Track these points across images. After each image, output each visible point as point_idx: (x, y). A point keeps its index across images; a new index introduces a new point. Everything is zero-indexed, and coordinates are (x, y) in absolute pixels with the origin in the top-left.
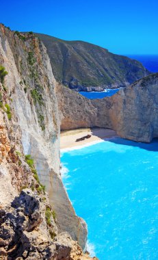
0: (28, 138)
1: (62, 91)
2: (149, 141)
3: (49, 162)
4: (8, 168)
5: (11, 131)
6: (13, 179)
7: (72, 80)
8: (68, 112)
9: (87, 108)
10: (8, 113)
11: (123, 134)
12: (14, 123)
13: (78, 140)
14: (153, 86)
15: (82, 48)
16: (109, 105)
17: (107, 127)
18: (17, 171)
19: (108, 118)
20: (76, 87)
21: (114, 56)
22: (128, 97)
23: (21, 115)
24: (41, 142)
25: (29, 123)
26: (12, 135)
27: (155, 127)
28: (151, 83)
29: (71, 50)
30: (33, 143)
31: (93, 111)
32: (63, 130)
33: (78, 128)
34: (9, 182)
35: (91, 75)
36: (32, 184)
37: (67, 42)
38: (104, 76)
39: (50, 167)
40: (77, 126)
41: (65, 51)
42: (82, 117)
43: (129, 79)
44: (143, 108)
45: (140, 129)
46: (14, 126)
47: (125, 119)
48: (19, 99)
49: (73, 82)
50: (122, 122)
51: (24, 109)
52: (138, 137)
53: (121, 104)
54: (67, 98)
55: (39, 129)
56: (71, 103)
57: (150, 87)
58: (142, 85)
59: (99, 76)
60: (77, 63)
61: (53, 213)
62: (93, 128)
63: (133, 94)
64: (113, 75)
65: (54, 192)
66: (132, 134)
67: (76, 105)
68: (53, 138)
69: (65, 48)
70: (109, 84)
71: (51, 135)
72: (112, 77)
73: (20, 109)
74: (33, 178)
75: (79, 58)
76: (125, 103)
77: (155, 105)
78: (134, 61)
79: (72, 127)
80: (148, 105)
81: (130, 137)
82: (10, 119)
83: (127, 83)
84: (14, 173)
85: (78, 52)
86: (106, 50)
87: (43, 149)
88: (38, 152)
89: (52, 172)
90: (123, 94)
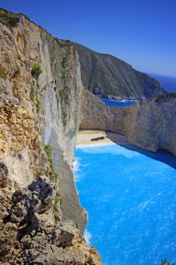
0: (50, 130)
1: (86, 95)
2: (154, 151)
3: (64, 154)
4: (29, 153)
5: (37, 122)
6: (31, 164)
7: (96, 87)
8: (88, 114)
9: (105, 113)
10: (37, 106)
11: (133, 141)
12: (40, 115)
13: (93, 140)
14: (166, 104)
15: (109, 61)
16: (125, 114)
17: (120, 132)
18: (36, 157)
19: (123, 125)
20: (99, 94)
21: (136, 72)
22: (142, 109)
23: (48, 109)
24: (60, 135)
25: (53, 117)
26: (38, 125)
27: (162, 140)
28: (165, 101)
29: (100, 62)
30: (54, 136)
31: (110, 117)
32: (81, 129)
33: (95, 129)
34: (28, 166)
35: (113, 85)
36: (47, 171)
37: (98, 54)
38: (125, 88)
39: (65, 159)
40: (94, 127)
41: (94, 61)
42: (99, 120)
43: (146, 94)
44: (154, 121)
45: (148, 140)
46: (40, 119)
47: (137, 128)
48: (49, 96)
49: (97, 89)
50: (133, 131)
51: (51, 105)
52: (146, 146)
53: (136, 115)
54: (89, 101)
55: (61, 124)
56: (92, 107)
57: (163, 104)
58: (157, 101)
59: (120, 87)
60: (103, 73)
61: (61, 200)
62: (108, 131)
63: (147, 108)
64: (132, 88)
65: (64, 181)
66: (141, 143)
67: (96, 109)
68: (72, 134)
69: (96, 58)
70: (128, 96)
71: (70, 132)
72: (132, 91)
73: (48, 104)
74: (49, 166)
75: (106, 69)
76: (139, 114)
77: (165, 120)
78: (153, 79)
79: (90, 127)
80: (159, 120)
81: (139, 145)
82: (38, 112)
83: (143, 98)
84: (33, 159)
85: (106, 64)
86: (130, 66)
87: (62, 142)
88: (57, 144)
89: (66, 163)
90: (139, 106)
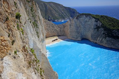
0: (32, 41)
1: (45, 22)
2: (80, 40)
3: (41, 50)
4: (23, 54)
5: (24, 39)
6: (25, 58)
10: (22, 32)
12: (25, 36)
13: (53, 41)
16: (64, 27)
18: (26, 55)
19: (64, 32)
23: (29, 32)
24: (38, 42)
25: (32, 35)
26: (24, 41)
30: (35, 43)
31: (58, 29)
34: (23, 60)
36: (34, 60)
39: (42, 52)
41: (46, 6)
51: (30, 30)
55: (37, 37)
61: (43, 71)
62: (59, 36)
65: (44, 62)
67: (51, 27)
68: (43, 41)
71: (42, 40)
72: (65, 16)
74: (34, 57)
81: (73, 39)
82: (23, 34)
84: (25, 56)
85: (51, 6)
87: (39, 45)
88: (37, 46)
89: (43, 54)
